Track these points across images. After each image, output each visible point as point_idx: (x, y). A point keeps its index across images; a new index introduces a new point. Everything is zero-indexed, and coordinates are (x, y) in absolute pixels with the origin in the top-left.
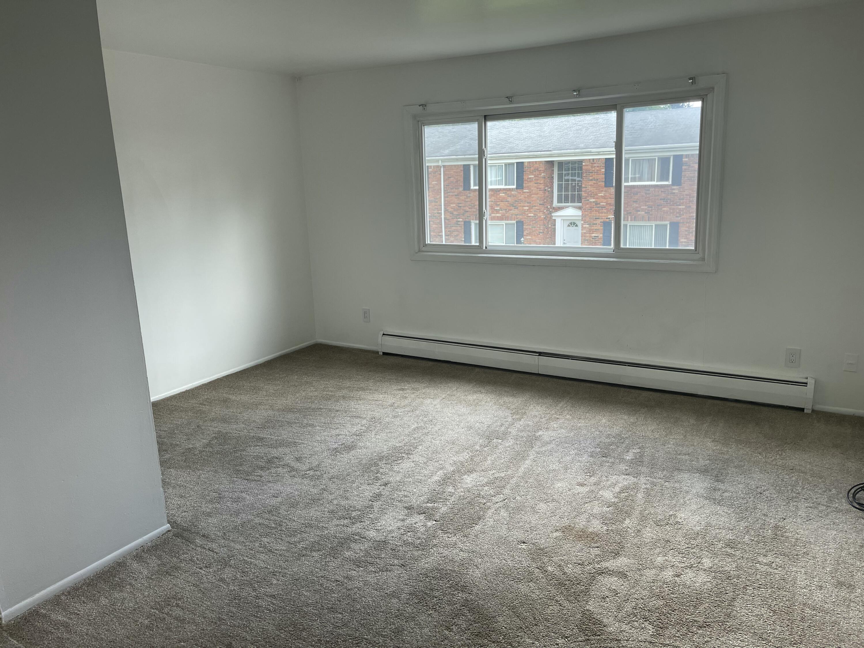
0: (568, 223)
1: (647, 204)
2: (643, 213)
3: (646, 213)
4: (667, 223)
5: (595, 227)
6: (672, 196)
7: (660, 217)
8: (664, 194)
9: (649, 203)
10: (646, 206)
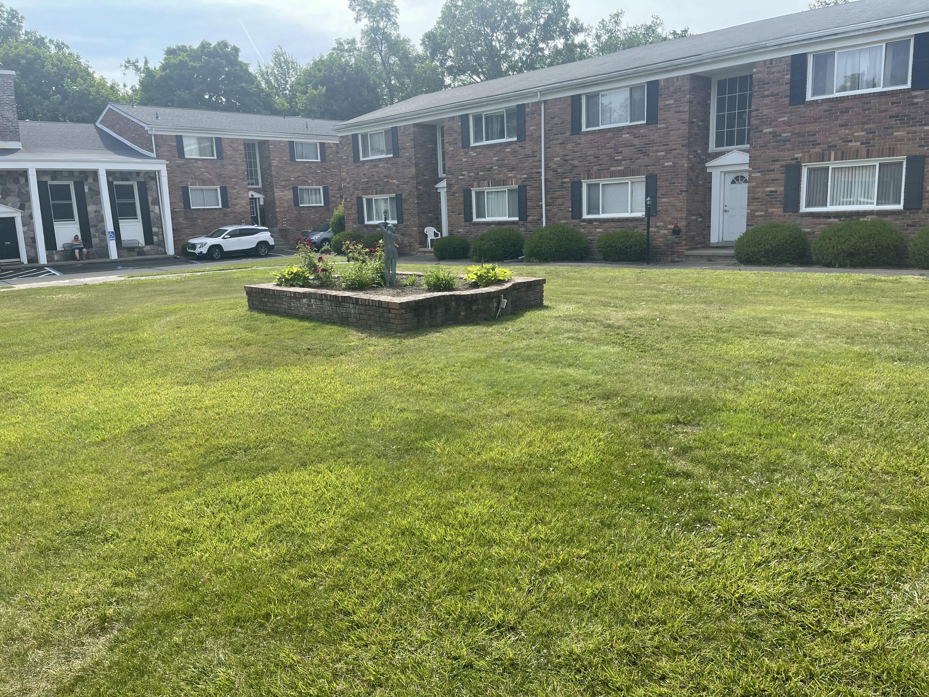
0: (732, 177)
1: (866, 126)
2: (858, 143)
3: (862, 144)
4: (903, 159)
5: (772, 176)
6: (912, 110)
7: (890, 148)
8: (897, 106)
9: (869, 126)
10: (863, 131)
